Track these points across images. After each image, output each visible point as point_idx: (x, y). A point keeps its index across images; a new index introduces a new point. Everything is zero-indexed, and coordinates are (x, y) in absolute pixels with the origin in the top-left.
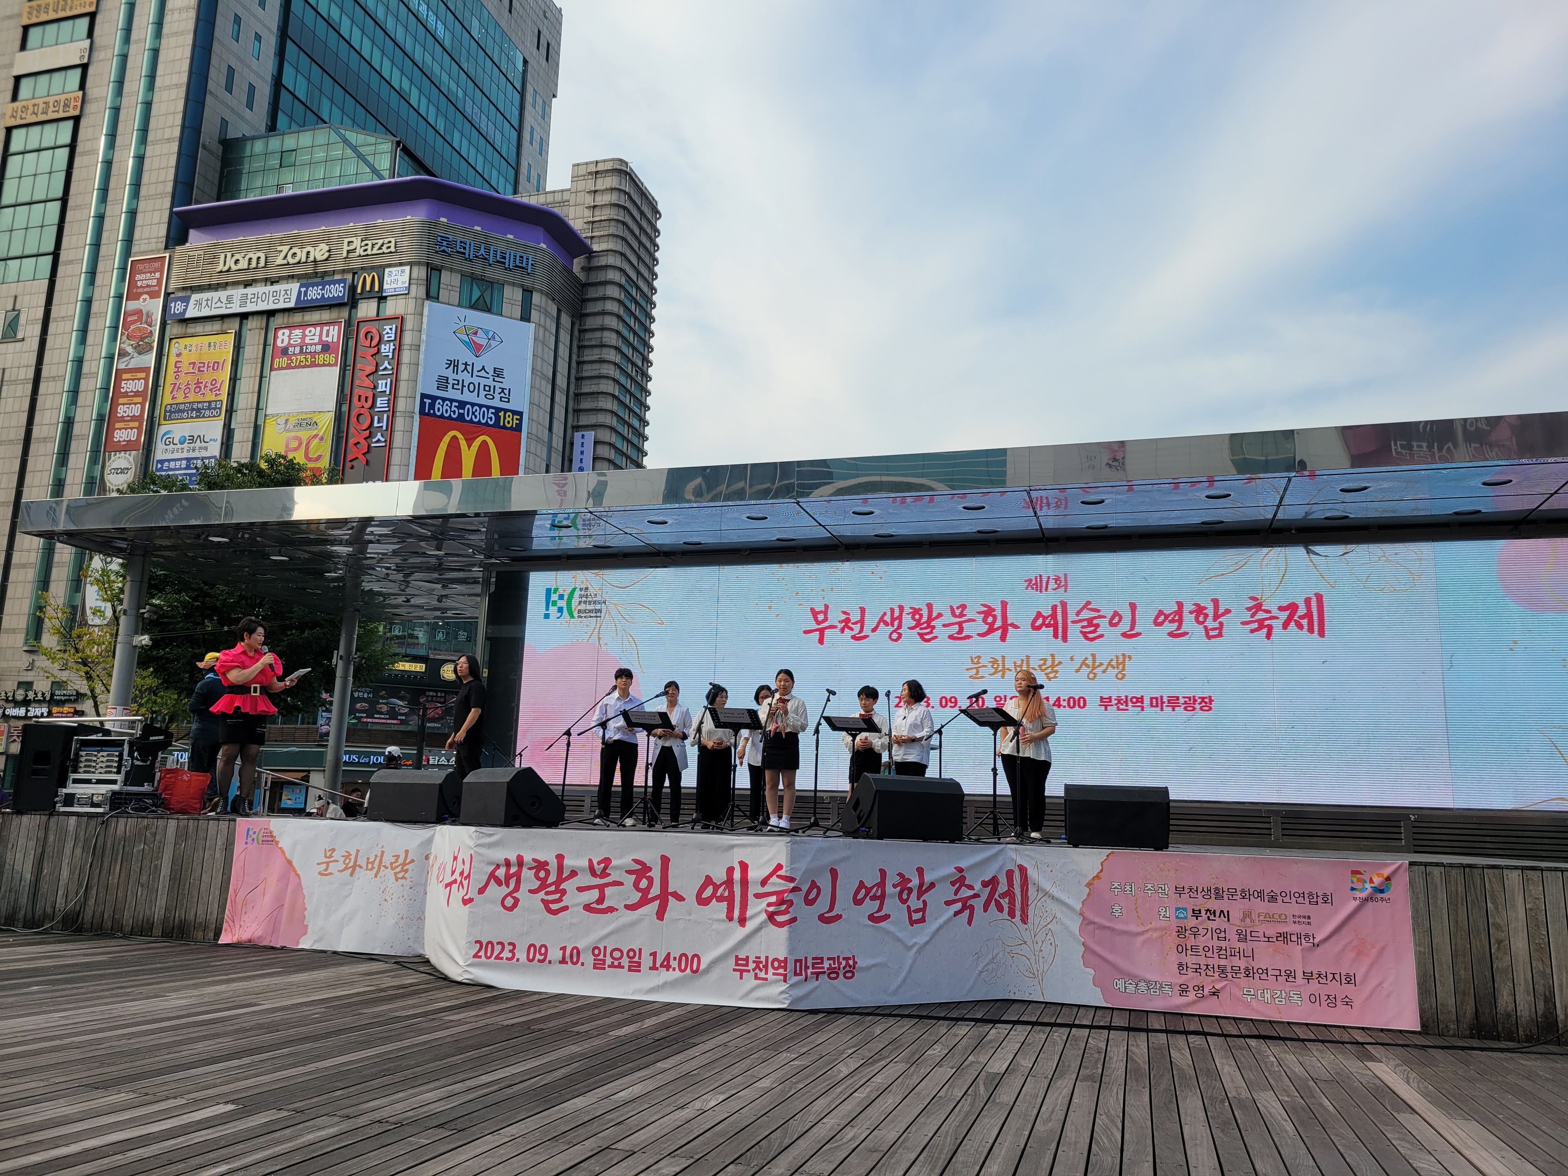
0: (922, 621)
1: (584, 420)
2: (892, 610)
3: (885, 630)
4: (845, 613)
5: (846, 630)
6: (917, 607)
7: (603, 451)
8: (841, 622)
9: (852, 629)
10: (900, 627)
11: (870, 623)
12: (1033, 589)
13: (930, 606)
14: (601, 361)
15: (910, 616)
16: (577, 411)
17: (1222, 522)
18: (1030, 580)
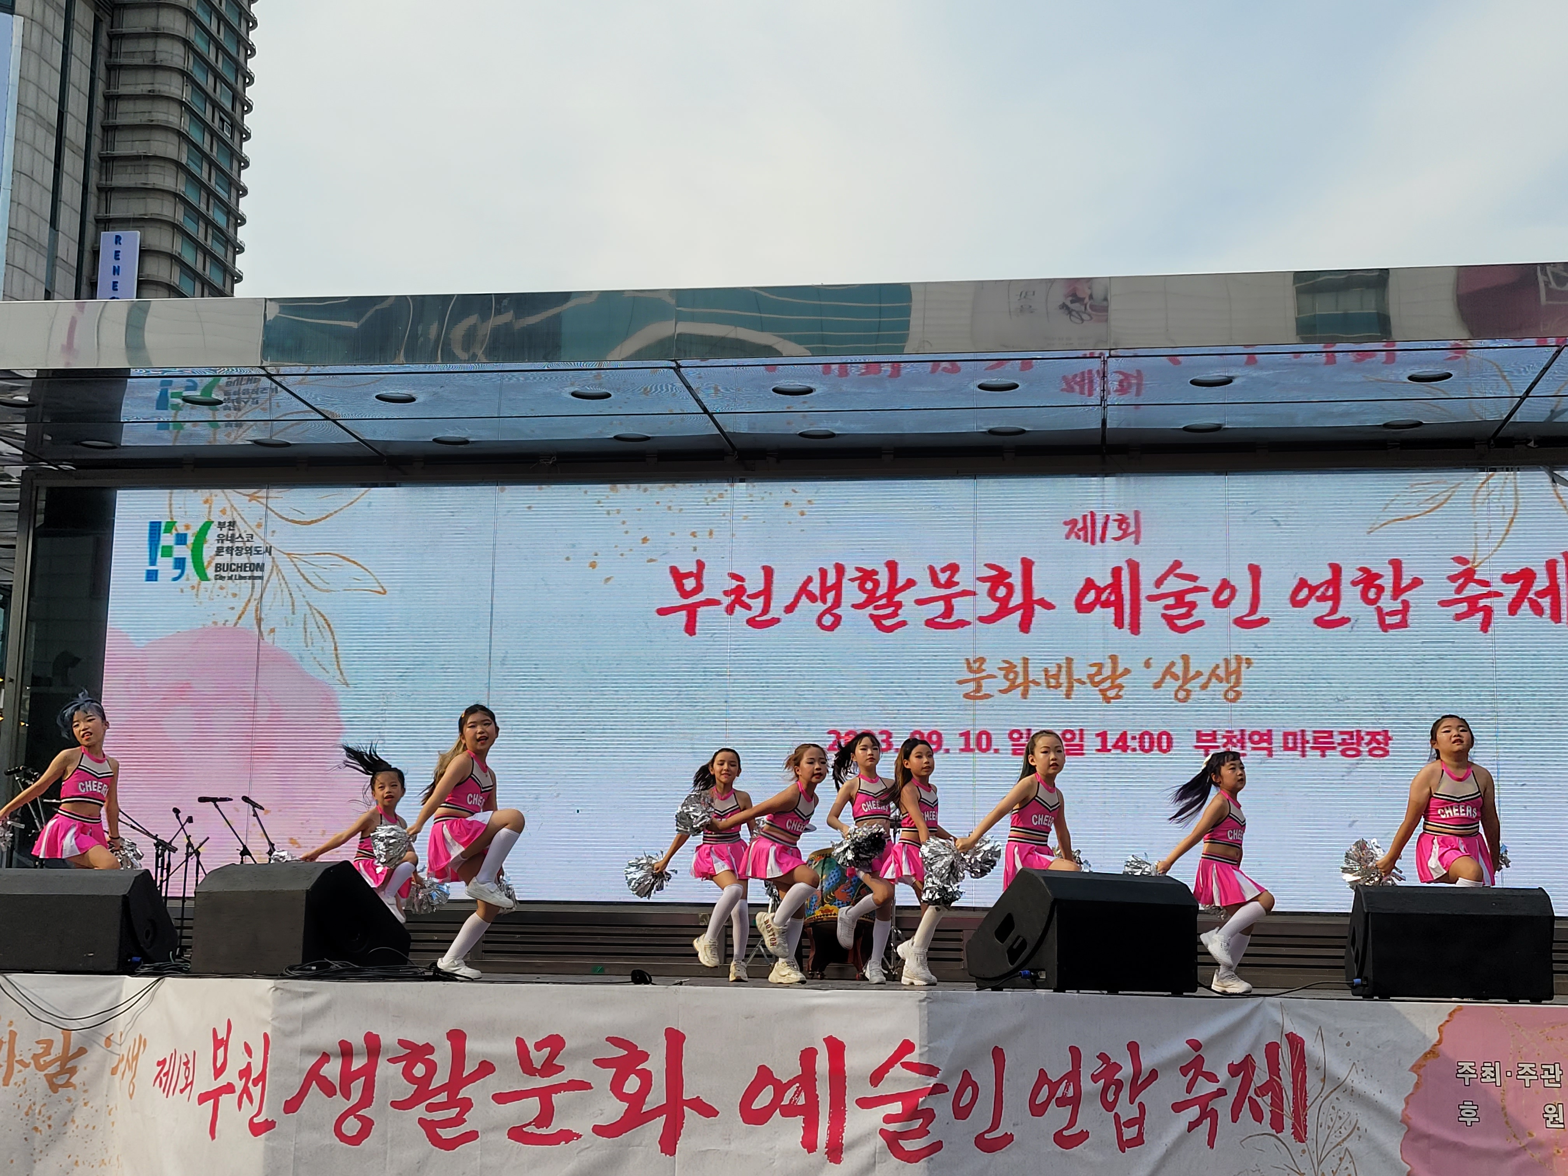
0: (877, 595)
1: (120, 208)
2: (823, 573)
3: (809, 609)
4: (735, 577)
5: (737, 607)
6: (870, 569)
7: (159, 270)
8: (726, 593)
9: (748, 607)
10: (837, 603)
11: (782, 595)
12: (1079, 537)
13: (892, 567)
14: (153, 97)
15: (857, 583)
16: (106, 191)
17: (1420, 424)
18: (1074, 522)
